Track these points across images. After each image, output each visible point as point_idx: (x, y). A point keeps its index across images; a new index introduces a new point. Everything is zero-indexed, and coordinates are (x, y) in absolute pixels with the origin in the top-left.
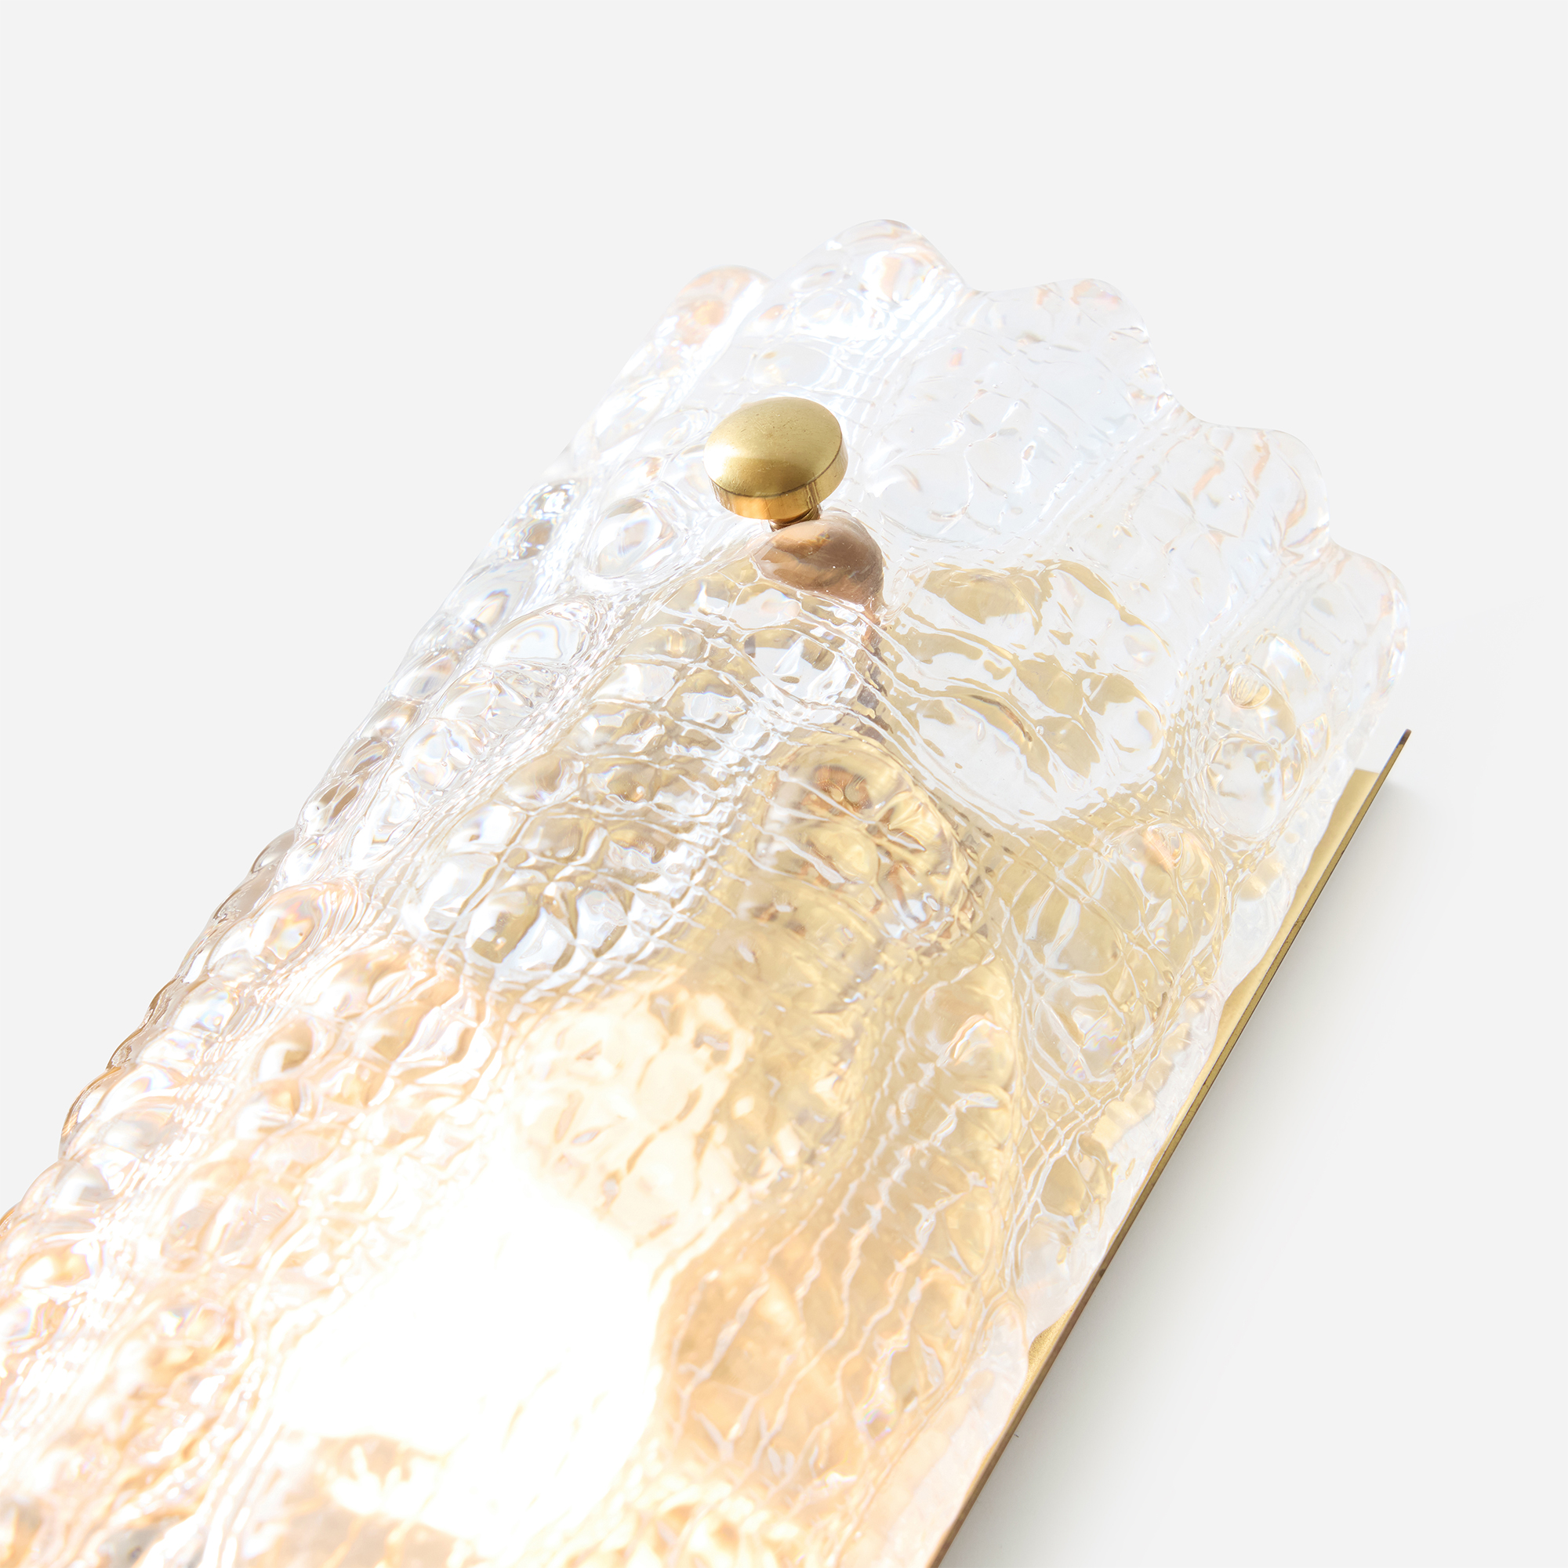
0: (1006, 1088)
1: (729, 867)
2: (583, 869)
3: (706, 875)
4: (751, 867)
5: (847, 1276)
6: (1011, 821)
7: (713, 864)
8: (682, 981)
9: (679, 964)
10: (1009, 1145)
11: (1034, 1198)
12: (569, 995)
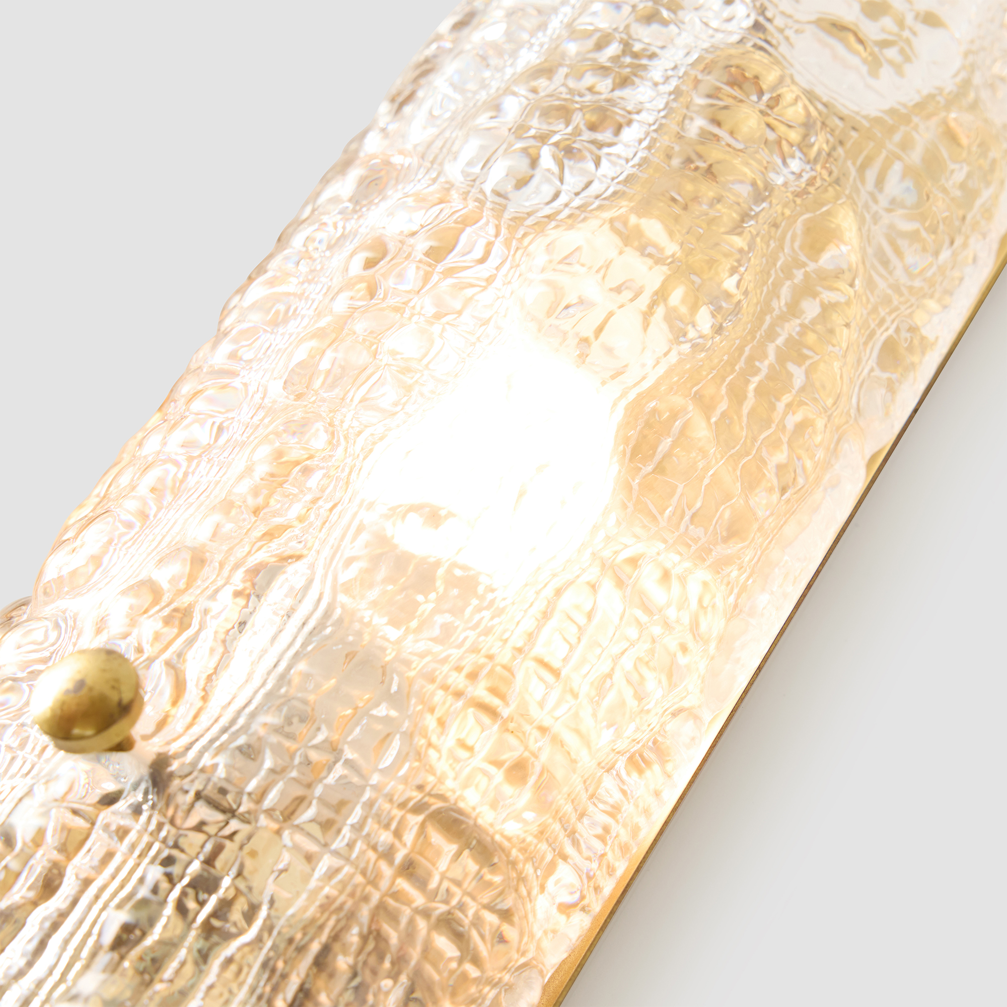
0: (852, 285)
1: (666, 137)
2: (566, 137)
3: (650, 143)
4: (679, 137)
5: (746, 409)
6: (856, 109)
7: (655, 135)
8: (632, 210)
9: (630, 200)
10: (853, 325)
11: (870, 362)
12: (557, 220)
